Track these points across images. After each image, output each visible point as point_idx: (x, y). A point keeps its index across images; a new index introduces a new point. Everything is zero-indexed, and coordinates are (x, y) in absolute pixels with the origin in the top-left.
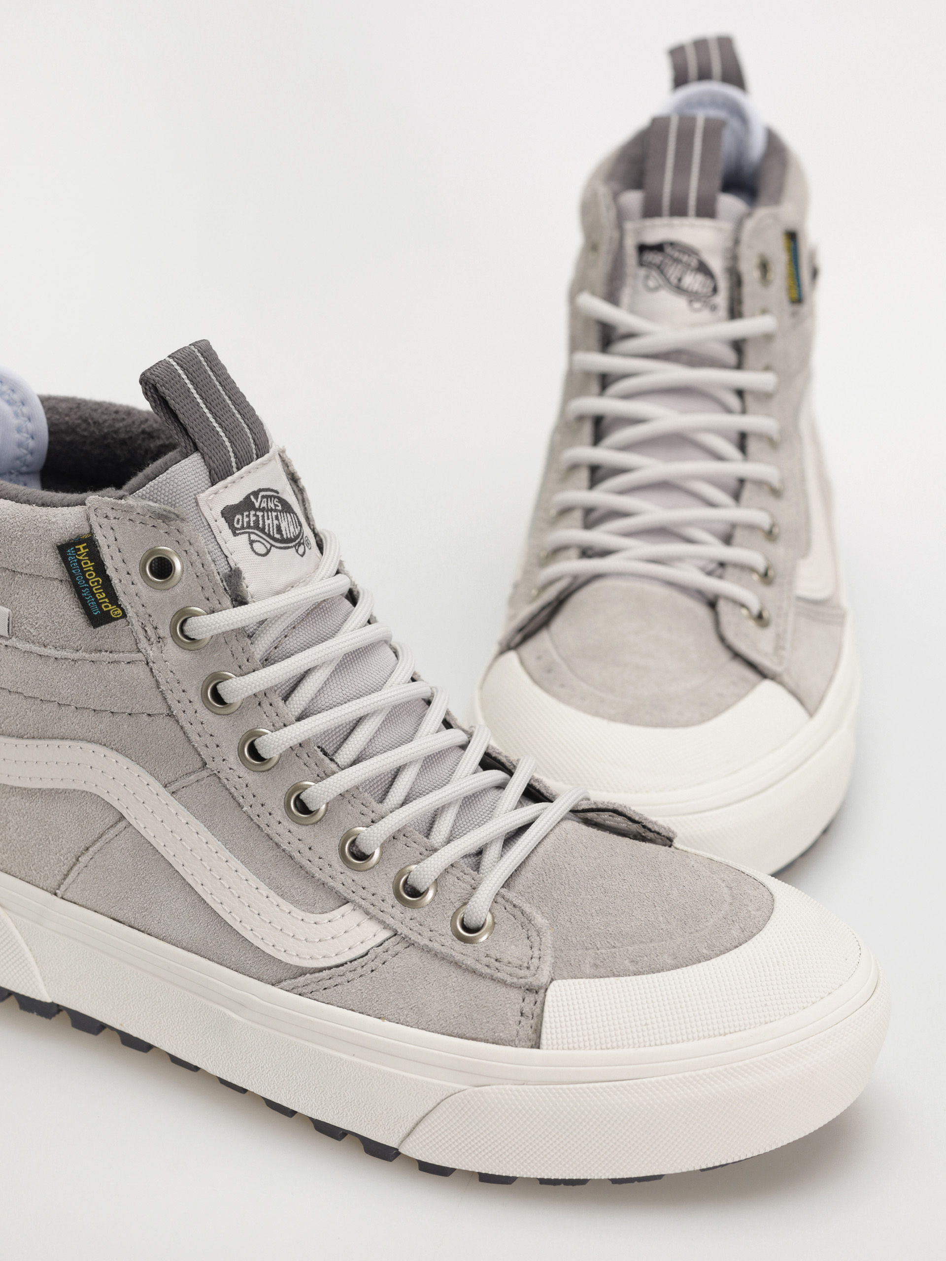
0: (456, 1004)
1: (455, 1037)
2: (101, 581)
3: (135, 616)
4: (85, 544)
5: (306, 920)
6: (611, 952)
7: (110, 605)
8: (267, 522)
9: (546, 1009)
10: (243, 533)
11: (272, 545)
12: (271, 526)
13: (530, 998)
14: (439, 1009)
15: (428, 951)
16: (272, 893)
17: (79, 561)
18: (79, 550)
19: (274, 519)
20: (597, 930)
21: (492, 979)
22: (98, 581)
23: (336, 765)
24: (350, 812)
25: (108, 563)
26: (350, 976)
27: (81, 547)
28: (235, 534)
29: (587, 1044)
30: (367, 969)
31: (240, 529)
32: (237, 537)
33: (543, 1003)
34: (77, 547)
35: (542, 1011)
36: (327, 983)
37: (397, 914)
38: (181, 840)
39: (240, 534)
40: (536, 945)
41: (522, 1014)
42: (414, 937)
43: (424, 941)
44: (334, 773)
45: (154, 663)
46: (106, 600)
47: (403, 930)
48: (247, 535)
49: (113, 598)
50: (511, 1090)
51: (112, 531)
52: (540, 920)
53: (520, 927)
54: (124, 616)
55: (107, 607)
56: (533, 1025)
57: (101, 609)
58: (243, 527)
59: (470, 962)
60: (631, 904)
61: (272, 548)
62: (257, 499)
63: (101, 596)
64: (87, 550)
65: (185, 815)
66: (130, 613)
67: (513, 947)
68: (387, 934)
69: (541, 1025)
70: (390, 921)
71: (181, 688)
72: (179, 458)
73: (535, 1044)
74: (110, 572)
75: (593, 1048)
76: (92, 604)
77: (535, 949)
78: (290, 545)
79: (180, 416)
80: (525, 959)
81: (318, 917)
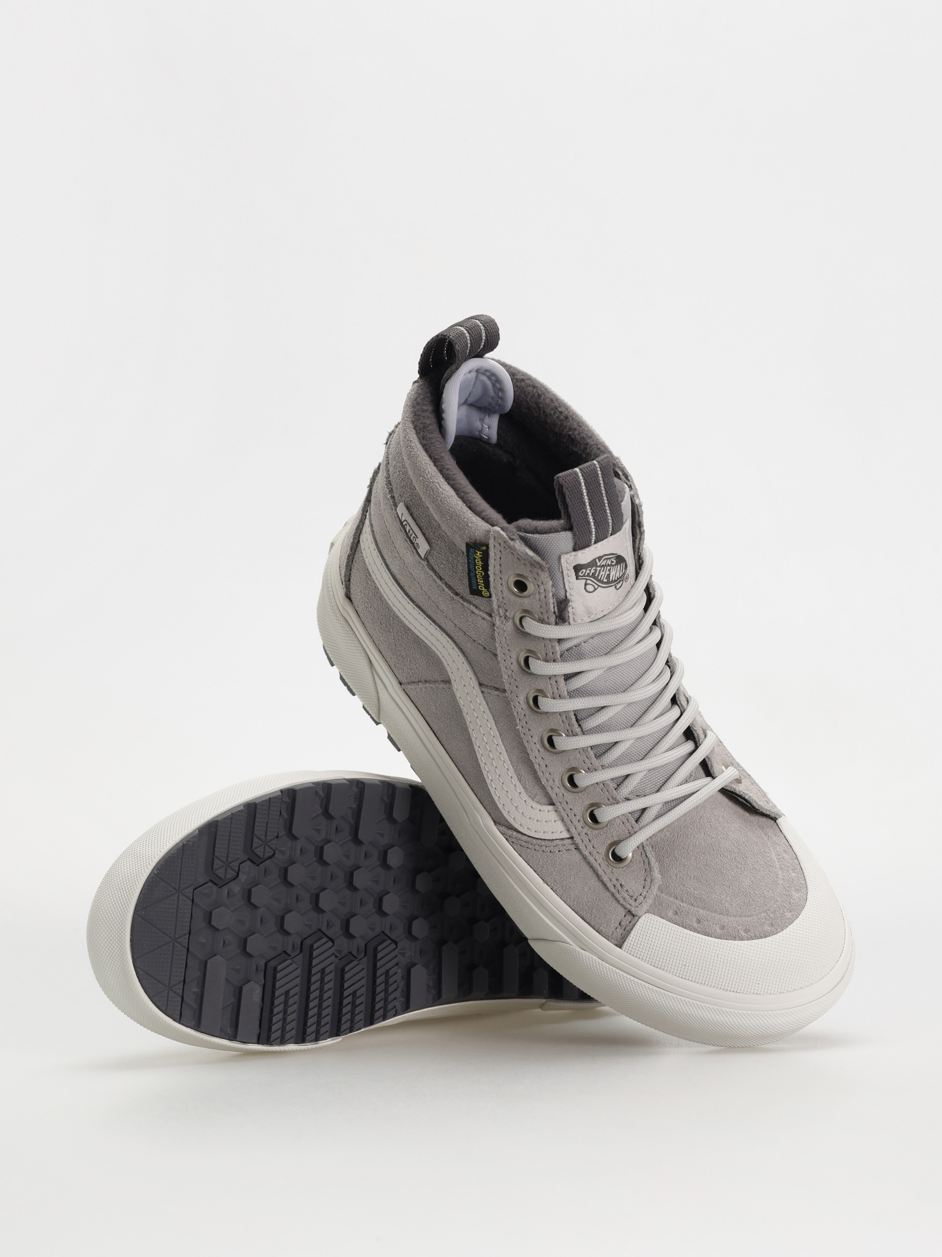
0: (587, 898)
1: (578, 915)
2: (483, 574)
3: (496, 600)
4: (481, 553)
5: (527, 803)
6: (689, 908)
7: (484, 588)
8: (601, 573)
9: (634, 929)
10: (583, 579)
11: (599, 586)
12: (603, 576)
13: (629, 917)
14: (577, 895)
15: (585, 858)
16: (515, 777)
17: (475, 559)
18: (477, 553)
19: (607, 570)
20: (688, 890)
21: (613, 895)
22: (482, 574)
23: (580, 729)
24: (577, 758)
25: (491, 568)
26: (537, 847)
27: (479, 553)
28: (577, 579)
29: (644, 958)
30: (548, 849)
31: (581, 576)
32: (578, 581)
33: (634, 925)
34: (476, 551)
35: (632, 929)
36: (524, 844)
37: (580, 828)
38: (477, 717)
39: (581, 579)
40: (647, 888)
41: (620, 924)
42: (582, 847)
43: (586, 853)
44: (577, 735)
45: (497, 628)
46: (483, 585)
47: (577, 839)
48: (585, 580)
49: (487, 585)
50: (592, 958)
51: (500, 553)
52: (657, 874)
53: (644, 870)
54: (490, 596)
55: (481, 588)
56: (623, 935)
57: (478, 588)
58: (584, 576)
59: (605, 879)
60: (717, 880)
61: (599, 588)
62: (599, 561)
63: (480, 581)
64: (481, 556)
65: (484, 707)
66: (494, 598)
67: (634, 882)
68: (566, 835)
69: (627, 937)
70: (573, 830)
71: (509, 648)
72: (560, 530)
73: (619, 945)
74: (490, 573)
75: (647, 962)
76: (474, 582)
77: (645, 890)
78: (612, 585)
79: (570, 509)
80: (636, 894)
81: (534, 805)
